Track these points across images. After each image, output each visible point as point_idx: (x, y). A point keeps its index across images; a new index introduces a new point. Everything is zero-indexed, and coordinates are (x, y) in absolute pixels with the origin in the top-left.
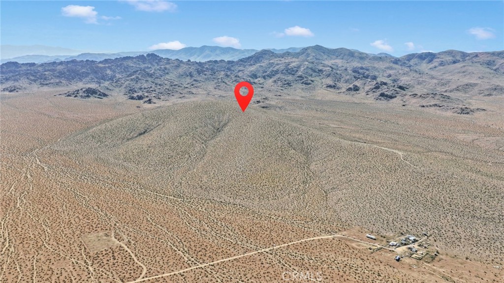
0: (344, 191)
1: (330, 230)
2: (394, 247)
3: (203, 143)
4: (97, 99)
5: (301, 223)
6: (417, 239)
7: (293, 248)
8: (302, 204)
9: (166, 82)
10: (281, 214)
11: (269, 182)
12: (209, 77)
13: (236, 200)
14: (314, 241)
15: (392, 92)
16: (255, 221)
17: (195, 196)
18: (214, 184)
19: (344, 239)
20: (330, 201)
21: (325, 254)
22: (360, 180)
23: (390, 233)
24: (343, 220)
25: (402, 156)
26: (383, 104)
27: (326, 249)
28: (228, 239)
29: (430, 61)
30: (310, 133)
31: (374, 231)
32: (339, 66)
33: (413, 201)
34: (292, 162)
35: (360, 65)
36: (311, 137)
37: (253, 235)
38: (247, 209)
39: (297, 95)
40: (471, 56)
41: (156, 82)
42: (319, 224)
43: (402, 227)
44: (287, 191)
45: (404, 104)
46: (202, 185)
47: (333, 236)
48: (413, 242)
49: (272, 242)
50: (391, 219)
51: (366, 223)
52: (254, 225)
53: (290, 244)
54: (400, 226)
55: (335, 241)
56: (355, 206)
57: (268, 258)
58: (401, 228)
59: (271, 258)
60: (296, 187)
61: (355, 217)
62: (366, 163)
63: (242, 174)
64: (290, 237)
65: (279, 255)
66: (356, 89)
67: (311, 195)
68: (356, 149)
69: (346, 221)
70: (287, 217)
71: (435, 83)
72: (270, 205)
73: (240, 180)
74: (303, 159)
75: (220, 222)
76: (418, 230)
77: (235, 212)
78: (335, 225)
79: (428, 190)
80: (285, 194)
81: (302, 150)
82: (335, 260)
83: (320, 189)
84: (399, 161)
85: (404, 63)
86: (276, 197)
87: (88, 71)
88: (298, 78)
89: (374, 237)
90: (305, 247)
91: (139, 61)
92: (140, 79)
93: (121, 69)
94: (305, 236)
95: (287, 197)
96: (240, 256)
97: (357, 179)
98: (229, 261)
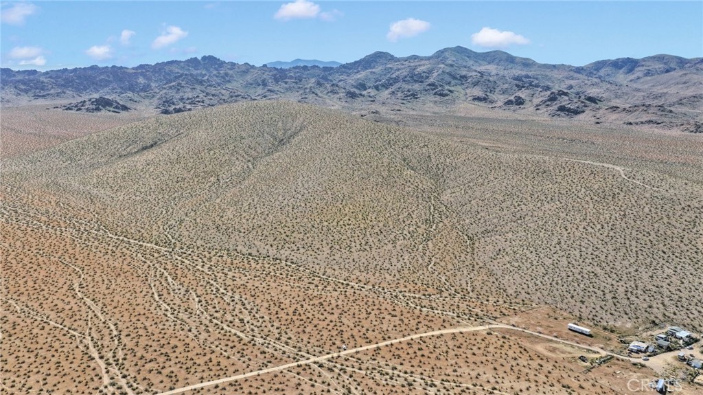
0: (510, 235)
1: (480, 314)
2: (642, 355)
3: (249, 161)
4: (111, 113)
5: (415, 298)
6: (694, 335)
7: (388, 356)
8: (420, 259)
9: (223, 92)
10: (372, 279)
11: (355, 218)
12: (291, 86)
13: (282, 252)
14: (443, 339)
15: (577, 105)
16: (310, 292)
17: (199, 243)
18: (244, 221)
19: (515, 333)
20: (480, 254)
21: (467, 371)
22: (541, 214)
23: (624, 320)
24: (510, 291)
25: (622, 172)
26: (564, 121)
27: (472, 359)
28: (233, 331)
29: (630, 71)
30: (443, 144)
31: (584, 316)
32: (492, 74)
33: (664, 253)
34: (407, 189)
35: (524, 73)
36: (445, 151)
37: (298, 323)
38: (301, 269)
39: (427, 111)
40: (693, 63)
41: (208, 91)
42: (456, 300)
43: (650, 307)
44: (392, 236)
45: (597, 121)
46: (220, 223)
47: (487, 327)
48: (687, 344)
49: (339, 338)
50: (621, 290)
51: (563, 298)
52: (307, 300)
53: (381, 344)
54: (645, 305)
55: (494, 339)
56: (535, 262)
57: (319, 380)
58: (648, 310)
59: (328, 380)
60: (411, 229)
61: (537, 285)
62: (551, 186)
63: (303, 205)
64: (385, 329)
65: (348, 374)
66: (520, 102)
67: (440, 244)
68: (529, 165)
69: (518, 293)
70: (384, 284)
71: (644, 96)
72: (351, 260)
73: (299, 214)
74: (429, 183)
75: (230, 294)
76: (691, 316)
77: (272, 274)
78: (491, 302)
79: (694, 230)
80: (386, 241)
81: (427, 171)
82: (494, 389)
83: (460, 233)
84: (619, 180)
85: (591, 73)
86: (365, 247)
87: (109, 78)
88: (428, 87)
89: (587, 330)
90: (419, 353)
91: (189, 66)
92: (183, 87)
93: (159, 75)
94: (420, 325)
95: (390, 246)
96: (248, 375)
97: (535, 213)
98: (217, 387)
